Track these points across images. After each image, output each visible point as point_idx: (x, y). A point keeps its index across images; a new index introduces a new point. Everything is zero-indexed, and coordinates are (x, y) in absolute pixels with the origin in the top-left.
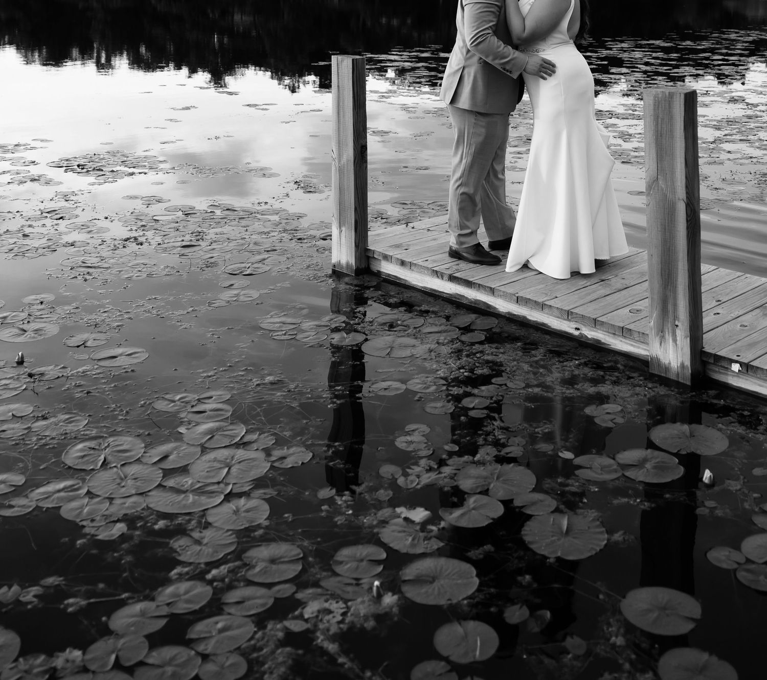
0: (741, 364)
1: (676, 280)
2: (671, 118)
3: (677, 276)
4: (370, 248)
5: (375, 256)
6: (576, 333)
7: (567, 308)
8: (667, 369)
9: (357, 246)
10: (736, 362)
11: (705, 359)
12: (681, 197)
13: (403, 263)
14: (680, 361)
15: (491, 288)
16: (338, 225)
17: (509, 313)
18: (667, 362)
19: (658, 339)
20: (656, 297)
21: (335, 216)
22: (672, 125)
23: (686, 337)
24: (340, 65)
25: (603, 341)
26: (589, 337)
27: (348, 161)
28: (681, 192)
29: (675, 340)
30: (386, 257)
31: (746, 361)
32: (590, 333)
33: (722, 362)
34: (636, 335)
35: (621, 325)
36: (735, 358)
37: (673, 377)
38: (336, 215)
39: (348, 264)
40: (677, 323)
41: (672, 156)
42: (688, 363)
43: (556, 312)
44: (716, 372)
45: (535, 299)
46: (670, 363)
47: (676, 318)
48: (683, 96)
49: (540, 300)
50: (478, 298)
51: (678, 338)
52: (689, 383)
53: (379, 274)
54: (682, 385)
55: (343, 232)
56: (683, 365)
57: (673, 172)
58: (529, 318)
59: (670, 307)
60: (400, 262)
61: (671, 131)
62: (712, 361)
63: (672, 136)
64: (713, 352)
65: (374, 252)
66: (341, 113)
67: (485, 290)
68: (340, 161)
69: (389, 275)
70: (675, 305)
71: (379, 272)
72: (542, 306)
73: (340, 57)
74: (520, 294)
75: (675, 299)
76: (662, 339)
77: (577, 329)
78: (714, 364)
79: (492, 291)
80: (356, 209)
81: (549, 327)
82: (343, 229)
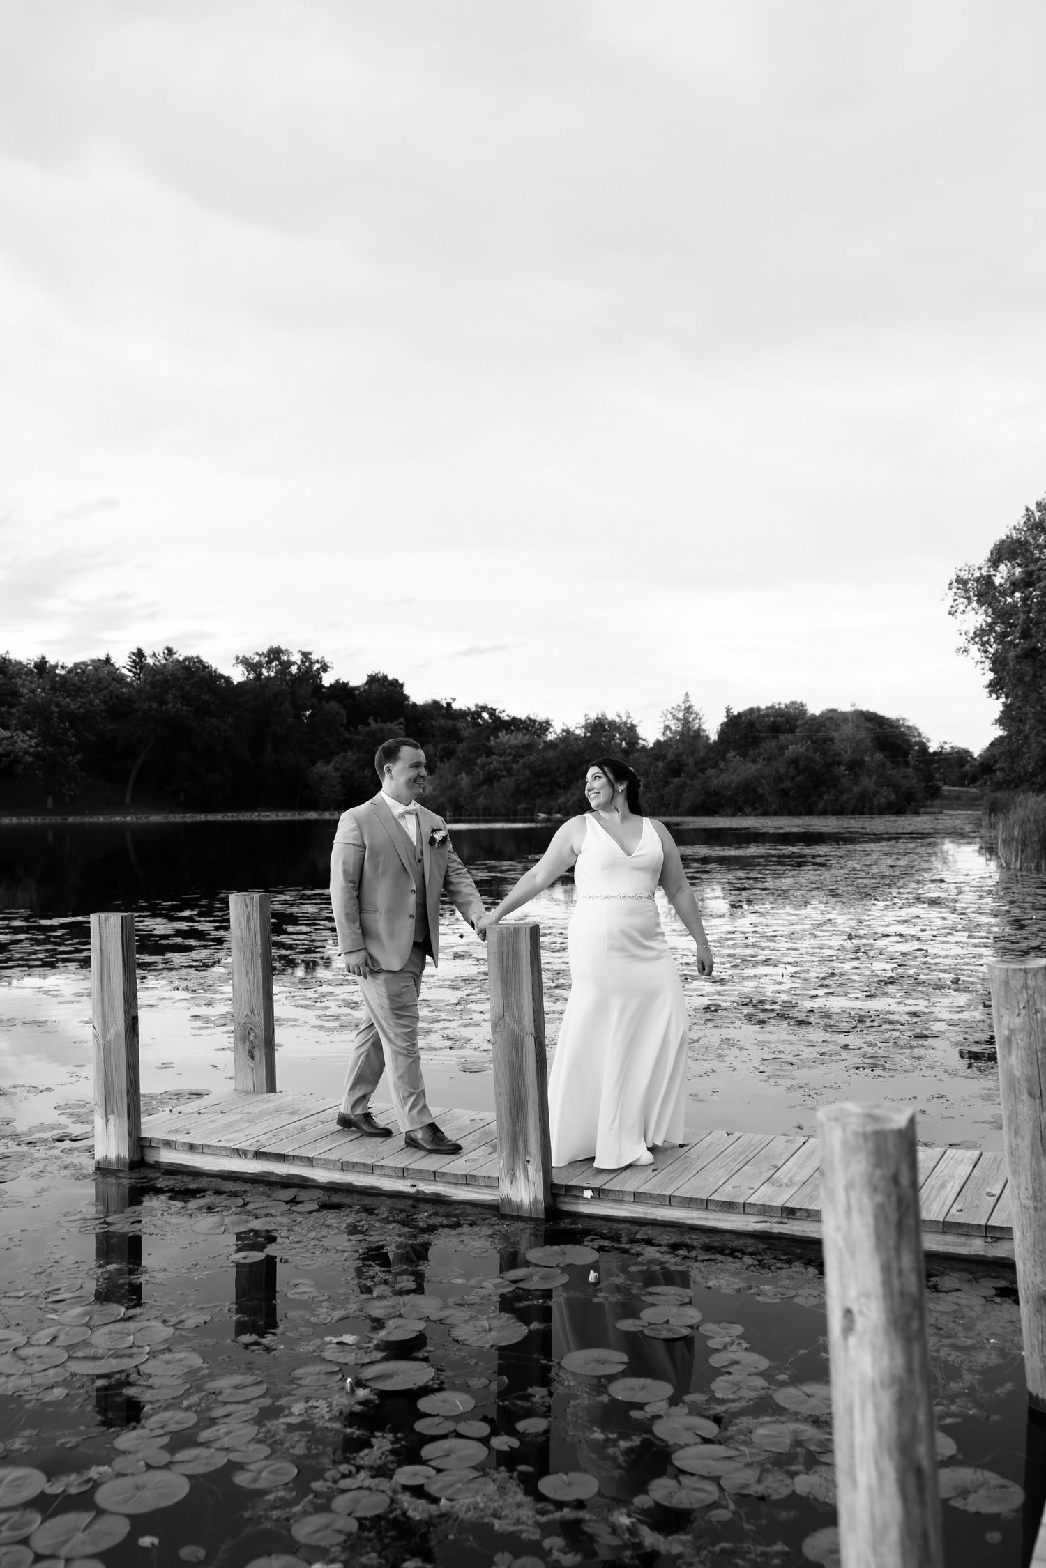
0: (593, 1190)
1: (526, 1116)
2: (516, 952)
3: (527, 1113)
4: (144, 1135)
5: (153, 1144)
6: (412, 1190)
7: (401, 1166)
8: (519, 1206)
9: (130, 1135)
10: (588, 1188)
11: (556, 1192)
12: (529, 1032)
13: (192, 1147)
14: (532, 1196)
15: (309, 1158)
16: (104, 1113)
17: (331, 1183)
18: (518, 1200)
19: (508, 1179)
20: (505, 1136)
21: (99, 1103)
22: (518, 961)
23: (538, 1171)
24: (103, 926)
25: (443, 1193)
26: (428, 1192)
27: (116, 1036)
28: (529, 1026)
29: (526, 1177)
30: (168, 1144)
31: (597, 1186)
32: (428, 1188)
33: (572, 1191)
34: (482, 1182)
35: (465, 1173)
36: (585, 1185)
37: (525, 1214)
38: (101, 1102)
39: (118, 1158)
40: (528, 1158)
41: (519, 991)
42: (541, 1197)
43: (390, 1172)
44: (567, 1203)
45: (363, 1162)
46: (522, 1201)
47: (527, 1153)
48: (528, 931)
49: (370, 1161)
50: (291, 1172)
51: (530, 1174)
52: (542, 1216)
53: (157, 1165)
54: (536, 1220)
55: (111, 1121)
56: (535, 1201)
57: (520, 1007)
58: (356, 1183)
59: (521, 1144)
60: (187, 1146)
61: (517, 966)
62: (563, 1192)
63: (518, 972)
64: (564, 1183)
65: (151, 1140)
66: (106, 981)
67: (302, 1161)
68: (104, 1038)
69: (172, 1164)
70: (526, 1141)
71: (157, 1163)
72: (372, 1169)
73: (103, 915)
74: (344, 1159)
75: (526, 1135)
76: (513, 1178)
77: (413, 1186)
78: (565, 1195)
79: (310, 1161)
80: (128, 1091)
81: (380, 1189)
82: (111, 1117)
